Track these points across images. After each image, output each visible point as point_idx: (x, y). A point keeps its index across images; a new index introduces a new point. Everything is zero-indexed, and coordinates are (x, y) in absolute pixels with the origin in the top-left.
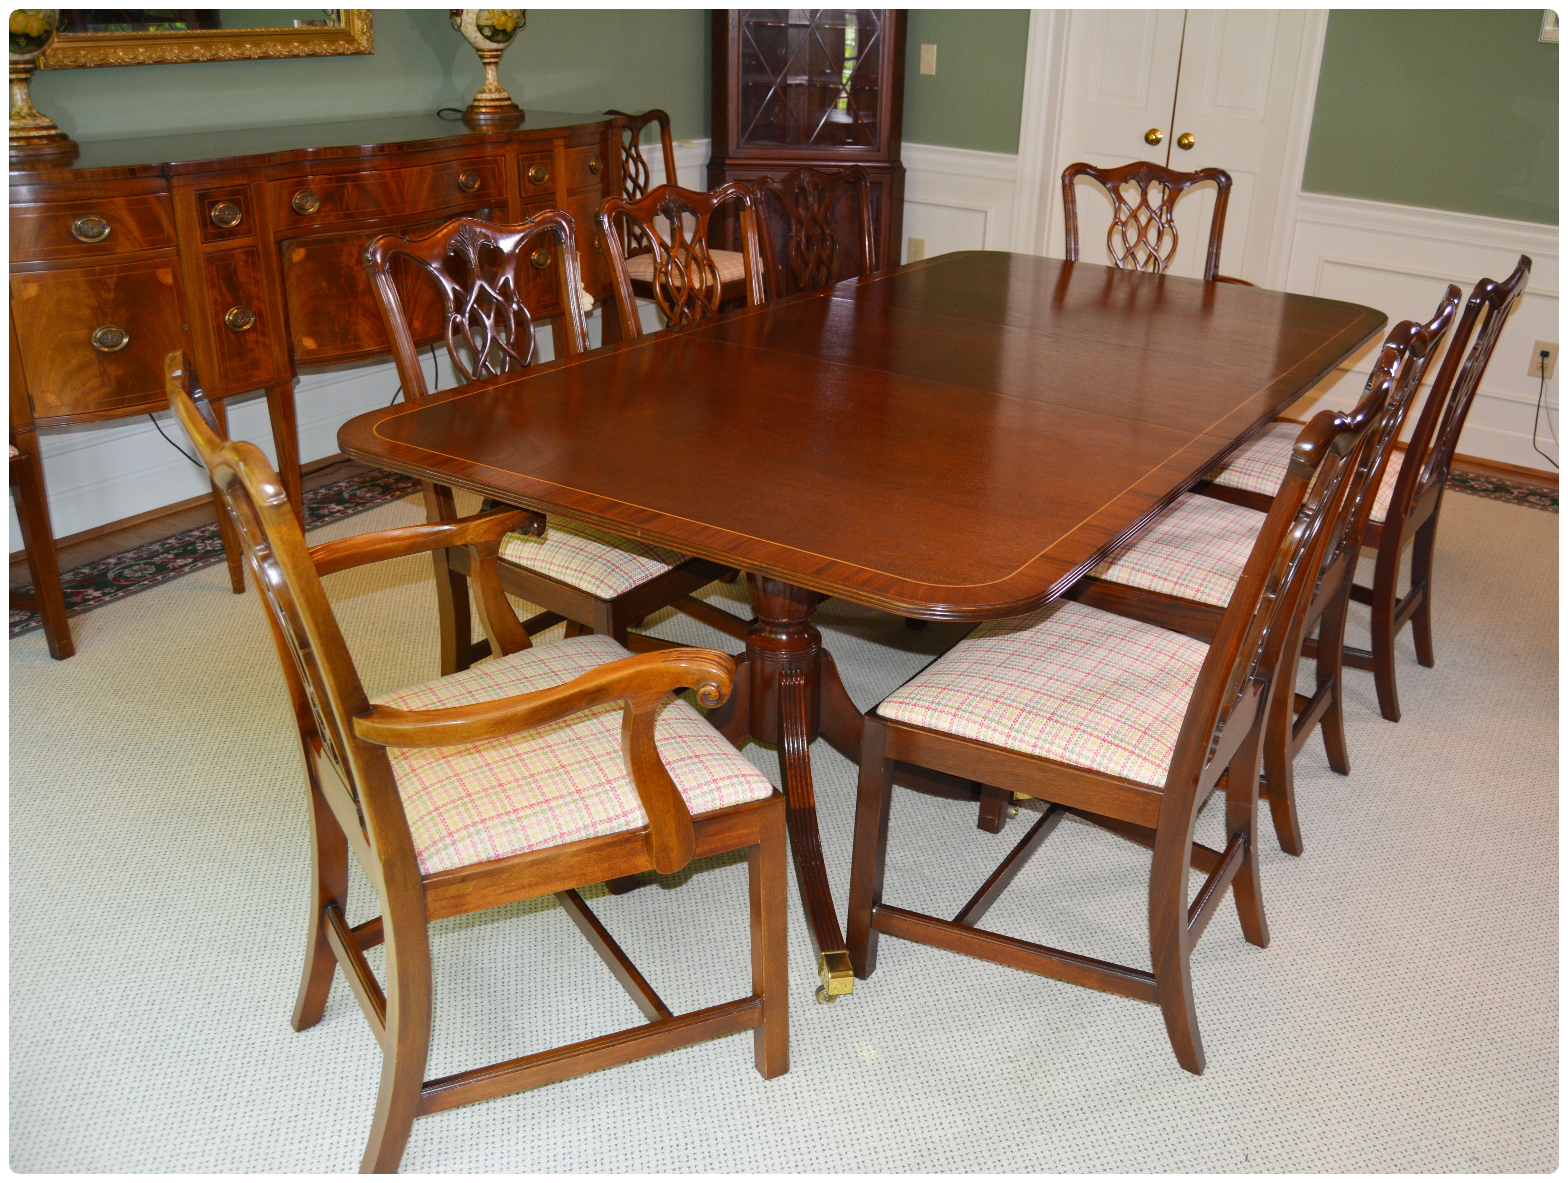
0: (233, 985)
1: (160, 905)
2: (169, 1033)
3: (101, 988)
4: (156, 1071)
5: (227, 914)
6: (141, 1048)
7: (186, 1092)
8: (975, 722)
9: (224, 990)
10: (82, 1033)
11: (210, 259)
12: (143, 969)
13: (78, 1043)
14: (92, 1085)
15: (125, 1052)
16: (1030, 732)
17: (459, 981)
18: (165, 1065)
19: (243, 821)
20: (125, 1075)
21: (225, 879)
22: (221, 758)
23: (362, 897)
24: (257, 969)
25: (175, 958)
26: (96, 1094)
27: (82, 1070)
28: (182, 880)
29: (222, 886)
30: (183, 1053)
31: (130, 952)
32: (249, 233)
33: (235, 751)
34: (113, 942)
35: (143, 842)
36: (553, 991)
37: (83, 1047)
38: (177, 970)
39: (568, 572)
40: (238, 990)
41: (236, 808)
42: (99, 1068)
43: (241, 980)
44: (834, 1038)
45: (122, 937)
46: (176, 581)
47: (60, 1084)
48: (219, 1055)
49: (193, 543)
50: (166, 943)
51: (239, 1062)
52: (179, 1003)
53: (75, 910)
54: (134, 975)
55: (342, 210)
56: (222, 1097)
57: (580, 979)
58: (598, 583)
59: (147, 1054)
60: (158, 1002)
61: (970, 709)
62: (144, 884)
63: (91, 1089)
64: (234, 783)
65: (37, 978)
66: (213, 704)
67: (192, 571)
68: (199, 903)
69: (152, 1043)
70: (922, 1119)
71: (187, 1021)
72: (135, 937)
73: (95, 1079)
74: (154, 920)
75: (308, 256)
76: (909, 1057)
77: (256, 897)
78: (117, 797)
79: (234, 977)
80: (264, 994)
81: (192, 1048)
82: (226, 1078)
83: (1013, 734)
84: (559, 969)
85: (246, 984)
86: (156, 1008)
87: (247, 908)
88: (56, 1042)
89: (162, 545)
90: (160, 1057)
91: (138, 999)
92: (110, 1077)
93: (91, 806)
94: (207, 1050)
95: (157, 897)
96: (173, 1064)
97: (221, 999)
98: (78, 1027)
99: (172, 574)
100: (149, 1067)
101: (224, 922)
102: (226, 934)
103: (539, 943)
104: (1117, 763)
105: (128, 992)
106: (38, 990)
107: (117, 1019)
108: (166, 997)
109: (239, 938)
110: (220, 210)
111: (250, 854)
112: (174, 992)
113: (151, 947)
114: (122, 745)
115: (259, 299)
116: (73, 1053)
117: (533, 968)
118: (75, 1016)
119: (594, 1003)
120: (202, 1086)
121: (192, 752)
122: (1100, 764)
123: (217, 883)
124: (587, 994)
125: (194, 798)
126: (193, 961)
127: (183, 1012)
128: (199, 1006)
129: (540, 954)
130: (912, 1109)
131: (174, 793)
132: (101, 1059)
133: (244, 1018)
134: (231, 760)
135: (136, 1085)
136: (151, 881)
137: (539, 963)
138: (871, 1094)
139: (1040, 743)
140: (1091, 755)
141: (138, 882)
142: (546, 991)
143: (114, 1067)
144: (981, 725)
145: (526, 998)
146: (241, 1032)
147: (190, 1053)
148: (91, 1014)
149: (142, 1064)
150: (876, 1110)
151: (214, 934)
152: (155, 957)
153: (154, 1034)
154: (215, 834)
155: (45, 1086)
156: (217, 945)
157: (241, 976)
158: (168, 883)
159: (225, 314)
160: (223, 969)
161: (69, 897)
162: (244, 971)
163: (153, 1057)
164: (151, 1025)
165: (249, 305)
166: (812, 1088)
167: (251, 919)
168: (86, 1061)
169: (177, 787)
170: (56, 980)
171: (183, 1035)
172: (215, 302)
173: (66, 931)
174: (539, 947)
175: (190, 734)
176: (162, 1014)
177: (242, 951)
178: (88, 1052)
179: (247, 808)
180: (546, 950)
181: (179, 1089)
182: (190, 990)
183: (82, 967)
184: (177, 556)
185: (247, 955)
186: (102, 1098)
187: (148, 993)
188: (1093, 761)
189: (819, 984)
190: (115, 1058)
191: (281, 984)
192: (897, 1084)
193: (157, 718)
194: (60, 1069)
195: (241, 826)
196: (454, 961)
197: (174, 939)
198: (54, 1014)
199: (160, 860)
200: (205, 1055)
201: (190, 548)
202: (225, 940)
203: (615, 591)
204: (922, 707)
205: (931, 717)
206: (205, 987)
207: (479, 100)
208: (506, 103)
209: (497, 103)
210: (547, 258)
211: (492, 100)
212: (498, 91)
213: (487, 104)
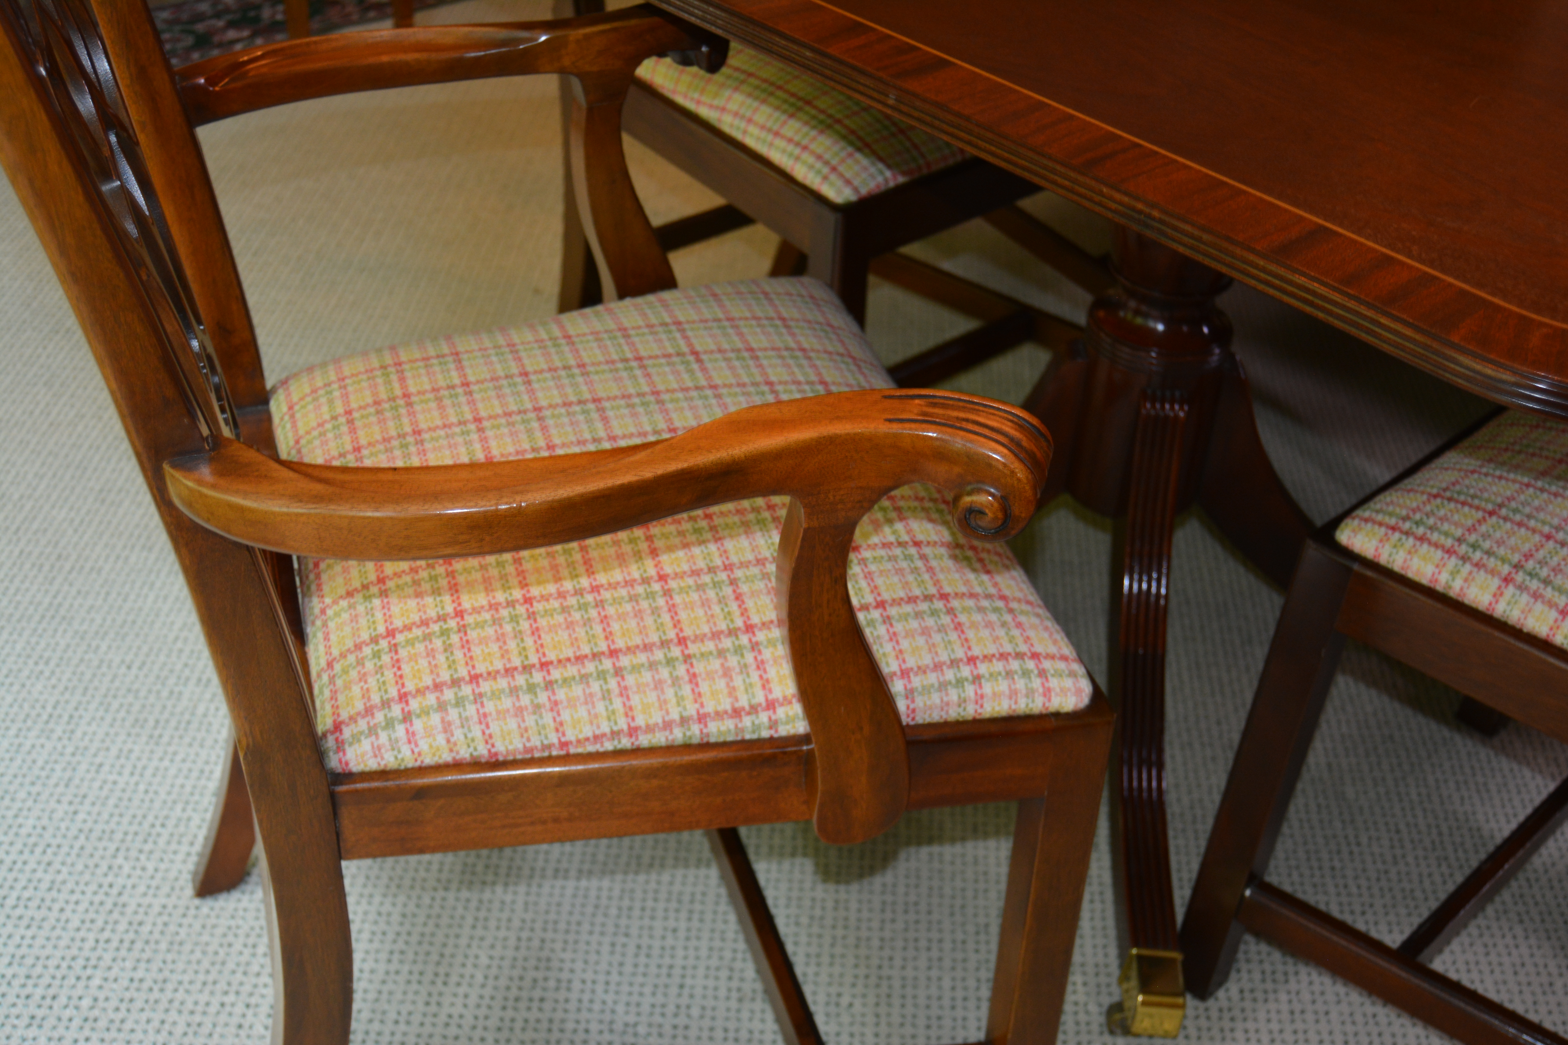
0: (121, 785)
5: (145, 649)
9: (105, 792)
24: (166, 763)
25: (45, 717)
28: (94, 575)
35: (54, 498)
38: (42, 740)
43: (136, 778)
48: (64, 916)
50: (39, 687)
51: (91, 936)
58: (822, 170)
62: (35, 571)
68: (108, 622)
71: (32, 840)
78: (37, 412)
79: (127, 771)
80: (165, 812)
82: (65, 964)
85: (142, 787)
87: (179, 645)
95: (47, 600)
97: (96, 809)
108: (12, 788)
109: (152, 699)
112: (28, 780)
113: (16, 688)
120: (22, 971)
126: (72, 726)
127: (31, 822)
128: (59, 814)
133: (121, 854)
136: (46, 568)
141: (27, 566)
145: (589, 910)
146: (110, 879)
151: (117, 684)
152: (15, 708)
156: (115, 705)
157: (138, 771)
160: (114, 751)
162: (144, 761)
167: (179, 667)
177: (151, 723)
182: (53, 781)
184: (231, 25)
189: (1116, 998)
191: (196, 797)
199: (70, 531)
201: (252, 14)
202: (130, 698)
203: (856, 190)
204: (1436, 546)
205: (1454, 573)
206: (77, 781)
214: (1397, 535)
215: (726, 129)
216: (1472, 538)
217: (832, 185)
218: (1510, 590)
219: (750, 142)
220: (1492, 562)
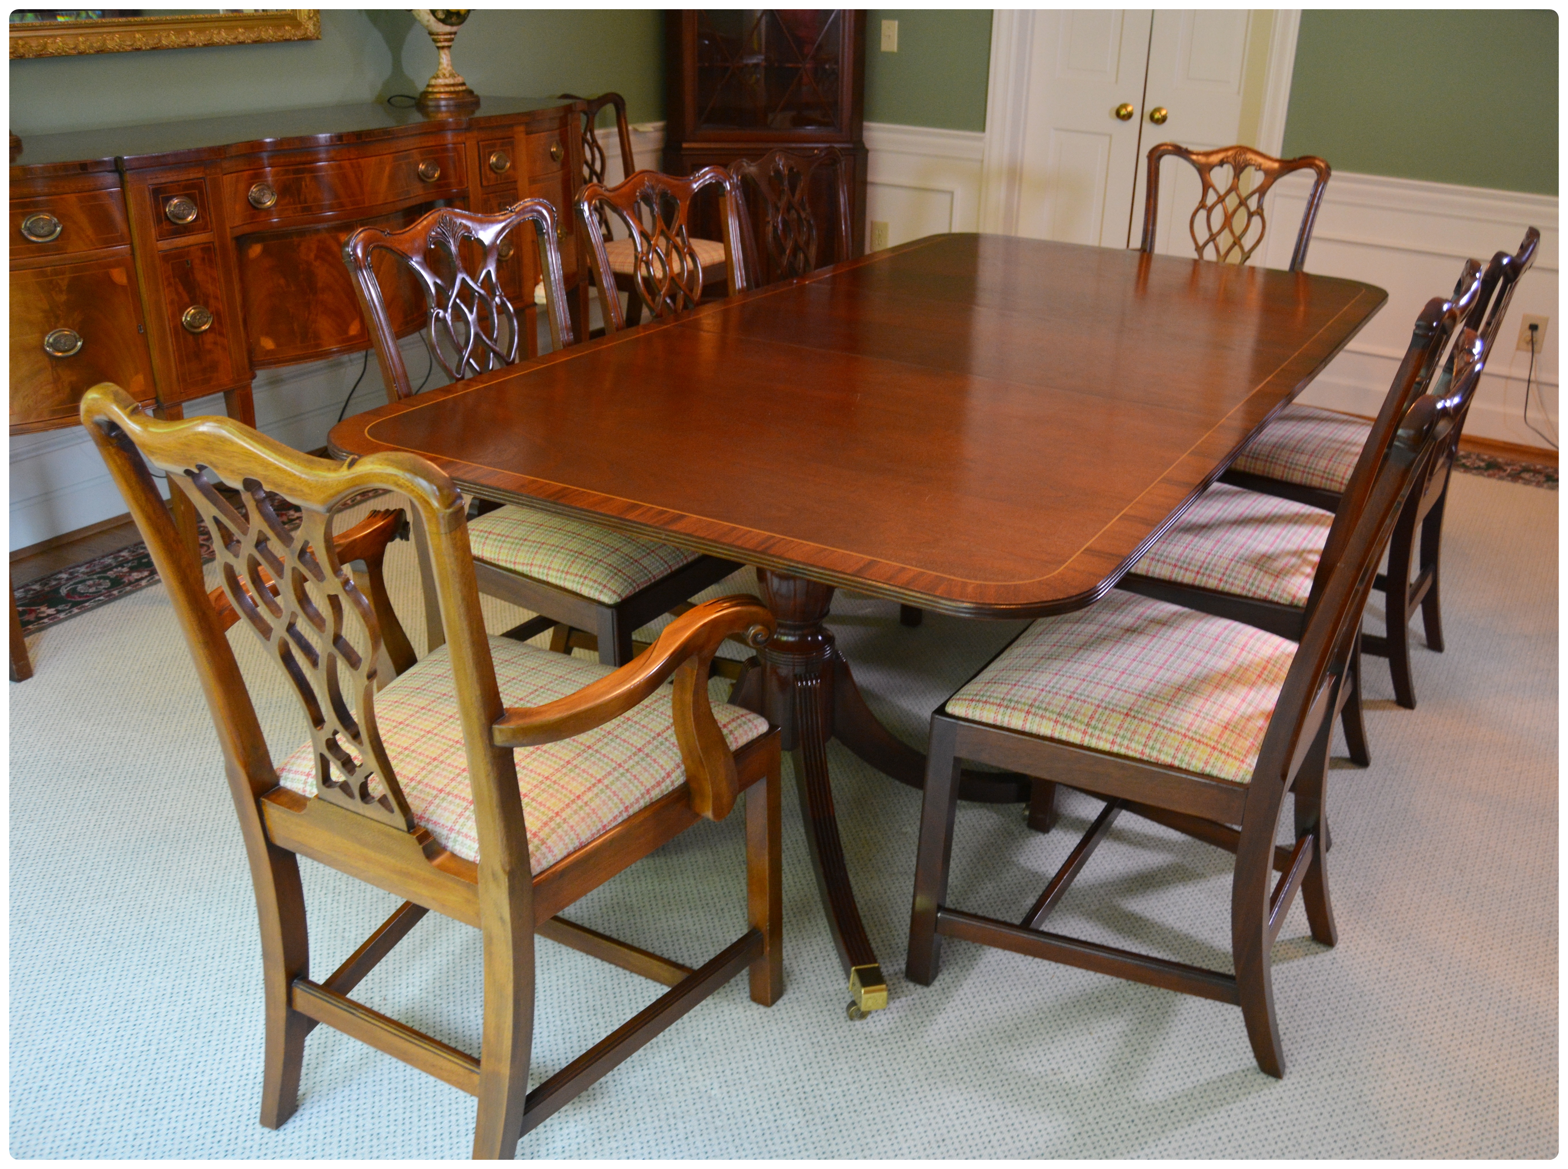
0: (233, 1022)
1: (148, 938)
2: (169, 1074)
3: (93, 1029)
4: (159, 1116)
5: (219, 946)
6: (141, 1093)
7: (194, 1137)
8: (1050, 719)
9: (224, 1027)
10: (77, 1078)
11: (167, 257)
12: (136, 1008)
13: (74, 1089)
14: (92, 1133)
15: (125, 1096)
16: (1107, 728)
17: (472, 1009)
18: (169, 1108)
19: (227, 847)
20: (127, 1121)
21: (214, 909)
22: (198, 781)
23: (360, 924)
25: (168, 995)
26: (98, 1142)
27: (81, 1118)
28: (169, 912)
29: (212, 917)
30: (187, 1096)
31: (120, 990)
32: (205, 228)
33: (212, 774)
34: (102, 980)
35: (123, 873)
37: (79, 1093)
38: (171, 1008)
40: (238, 1026)
41: (219, 834)
42: (98, 1115)
43: (241, 1016)
44: (870, 1055)
45: (110, 974)
46: (133, 596)
47: (59, 1133)
48: (225, 1096)
50: (157, 979)
51: (247, 1103)
52: (177, 1043)
53: (58, 947)
54: (127, 1014)
55: (300, 203)
56: (233, 1141)
57: (599, 1003)
58: (600, 588)
59: (148, 1097)
60: (155, 1042)
61: (1044, 706)
62: (128, 917)
63: (92, 1138)
64: (214, 807)
65: (24, 1021)
66: (184, 725)
67: (150, 584)
68: (189, 936)
69: (152, 1086)
70: (970, 1137)
71: (188, 1061)
72: (125, 973)
73: (95, 1126)
74: (143, 954)
75: (266, 252)
76: (950, 1073)
77: (249, 927)
78: (92, 825)
81: (195, 1090)
82: (235, 1120)
83: (1090, 730)
84: (576, 993)
86: (153, 1048)
88: (50, 1087)
89: (115, 558)
90: (163, 1100)
91: (133, 1040)
92: (111, 1124)
93: (64, 836)
94: (211, 1092)
95: (144, 931)
96: (177, 1108)
97: (222, 1037)
98: (72, 1071)
99: (128, 588)
100: (152, 1112)
101: (217, 956)
102: (221, 967)
103: (552, 966)
104: (1199, 759)
105: (121, 1033)
106: (26, 1034)
107: (113, 1062)
108: (163, 1036)
109: (235, 972)
110: (176, 206)
111: (238, 882)
112: (171, 1030)
113: (142, 983)
114: (92, 770)
115: (216, 298)
116: (70, 1099)
117: (548, 993)
118: (68, 1060)
120: (210, 1130)
121: (167, 775)
122: (1182, 761)
123: (206, 914)
125: (174, 824)
126: (188, 997)
127: (183, 1052)
128: (199, 1044)
129: (554, 978)
130: (958, 1127)
131: (152, 819)
132: (100, 1105)
133: (248, 1056)
134: (209, 783)
135: (140, 1131)
136: (135, 913)
137: (554, 988)
138: (914, 1113)
139: (1118, 740)
140: (1172, 751)
141: (122, 915)
142: (564, 1017)
143: (114, 1113)
144: (1056, 722)
145: (545, 1025)
146: (245, 1071)
147: (195, 1095)
148: (84, 1057)
149: (144, 1108)
150: (921, 1129)
151: (208, 968)
152: (146, 994)
153: (154, 1076)
154: (199, 862)
155: (43, 1135)
156: (212, 980)
157: (241, 1012)
158: (154, 915)
159: (181, 314)
160: (221, 1005)
161: (50, 933)
163: (155, 1101)
164: (150, 1066)
165: (206, 304)
166: (852, 1109)
167: (245, 951)
168: (84, 1107)
169: (154, 813)
170: (44, 1022)
171: (184, 1077)
172: (172, 303)
173: (50, 970)
174: (553, 970)
175: (163, 756)
176: (160, 1055)
178: (85, 1097)
179: (230, 834)
180: (560, 974)
181: (186, 1134)
182: (188, 1028)
183: (71, 1007)
184: (132, 569)
185: (245, 989)
186: (105, 1147)
187: (143, 1033)
188: (1174, 757)
189: (850, 999)
190: (115, 1103)
192: (940, 1102)
193: (126, 741)
194: (57, 1116)
195: (226, 853)
196: (464, 988)
197: (166, 975)
198: (45, 1059)
199: (143, 890)
200: (210, 1098)
201: (145, 560)
202: (220, 974)
203: (620, 595)
206: (203, 1025)
207: (433, 86)
208: (461, 88)
209: (452, 89)
210: (510, 250)
211: (447, 85)
212: (452, 75)
213: (442, 90)
217: (605, 594)
219: (552, 580)
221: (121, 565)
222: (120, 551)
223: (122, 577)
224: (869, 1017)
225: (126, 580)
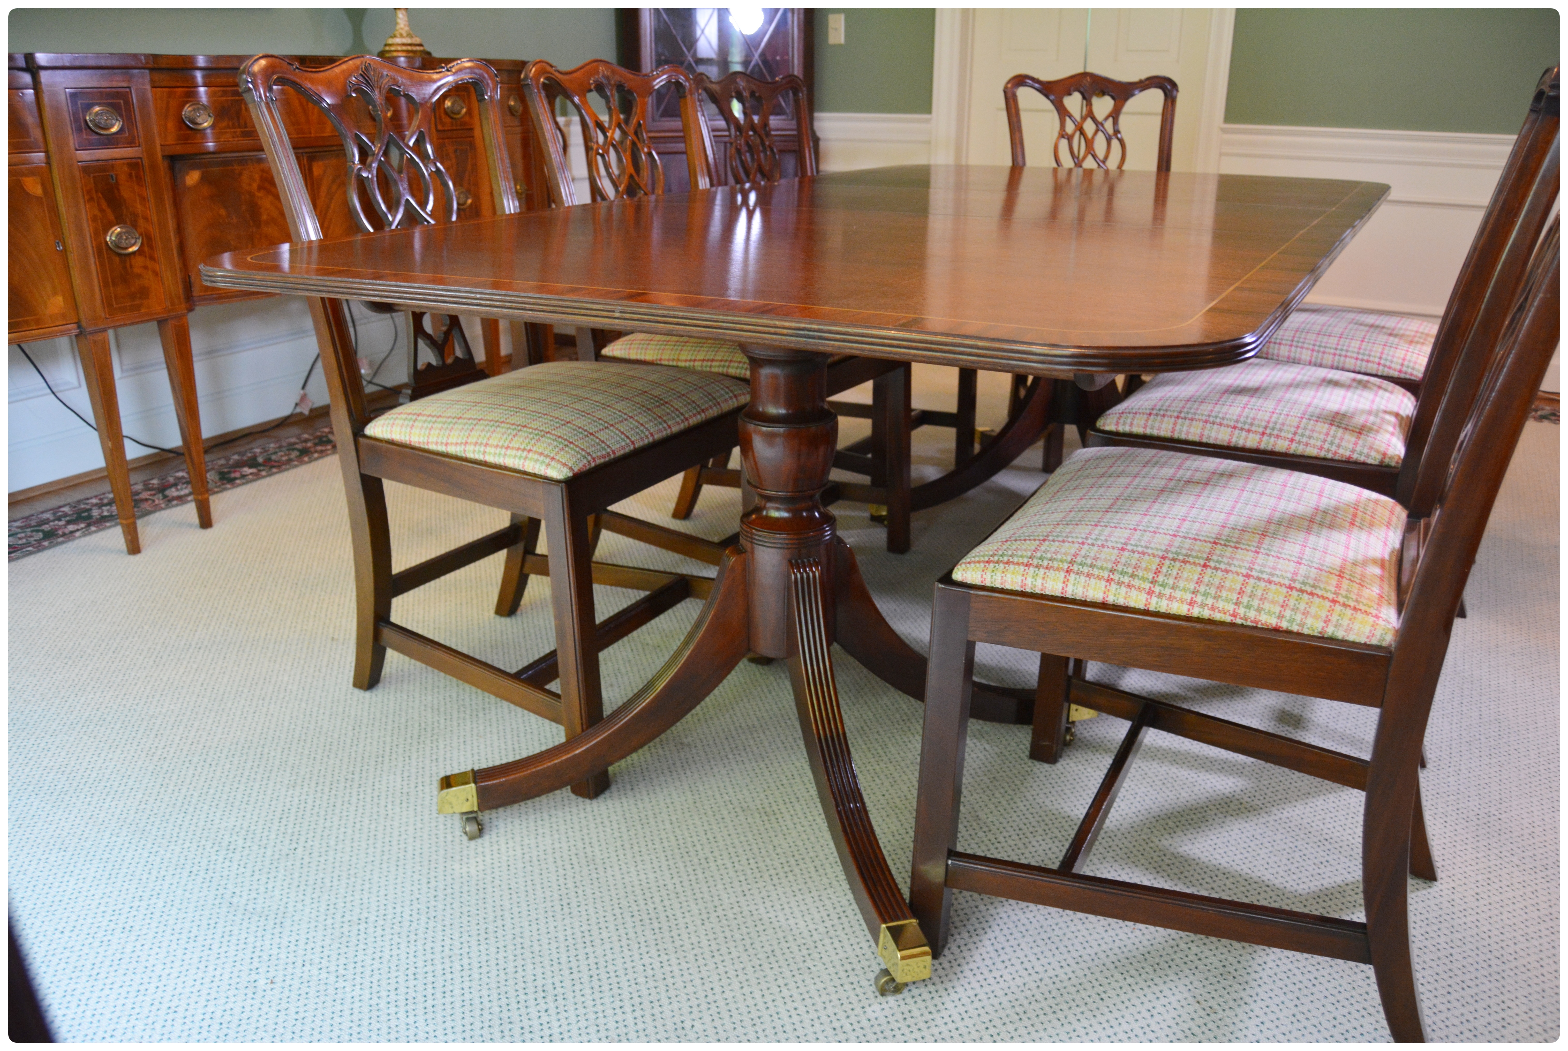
5: (74, 916)
11: (87, 169)
17: (384, 994)
19: (109, 799)
21: (77, 871)
22: (91, 727)
23: (255, 886)
24: (106, 991)
29: (73, 881)
32: (131, 143)
33: (109, 719)
36: (513, 1001)
39: (509, 452)
40: (76, 1022)
41: (103, 784)
46: (64, 546)
49: (90, 510)
55: (239, 127)
58: (547, 460)
64: (103, 755)
66: (89, 668)
67: (84, 535)
68: (39, 905)
75: (204, 179)
77: (116, 893)
79: (73, 1005)
80: (112, 1027)
84: (520, 969)
85: (88, 1013)
87: (102, 908)
89: (54, 514)
99: (61, 539)
101: (69, 928)
102: (70, 945)
103: (491, 935)
109: (86, 949)
110: (97, 114)
111: (114, 838)
115: (146, 219)
117: (484, 970)
119: (572, 1014)
121: (57, 722)
123: (67, 878)
124: (561, 1002)
125: (51, 775)
129: (493, 950)
131: (28, 769)
134: (103, 729)
137: (493, 963)
142: (504, 1001)
145: (477, 1012)
151: (54, 946)
154: (72, 817)
157: (83, 1002)
159: (105, 232)
162: (87, 995)
165: (134, 225)
167: (105, 923)
169: (32, 762)
172: (94, 219)
174: (492, 940)
175: (57, 702)
177: (89, 966)
179: (116, 784)
180: (501, 944)
185: (94, 972)
191: (137, 1010)
193: (19, 687)
195: (106, 805)
196: (376, 965)
202: (67, 953)
203: (571, 469)
204: (1018, 564)
205: (1035, 577)
207: (390, 45)
208: (418, 48)
209: (409, 48)
210: (467, 198)
211: (404, 45)
212: (409, 35)
213: (399, 48)
214: (992, 565)
215: (470, 455)
216: (1039, 554)
217: (554, 468)
218: (1072, 577)
219: (490, 459)
220: (1055, 564)
221: (59, 519)
222: (60, 507)
223: (56, 530)
224: (905, 991)
225: (60, 532)
